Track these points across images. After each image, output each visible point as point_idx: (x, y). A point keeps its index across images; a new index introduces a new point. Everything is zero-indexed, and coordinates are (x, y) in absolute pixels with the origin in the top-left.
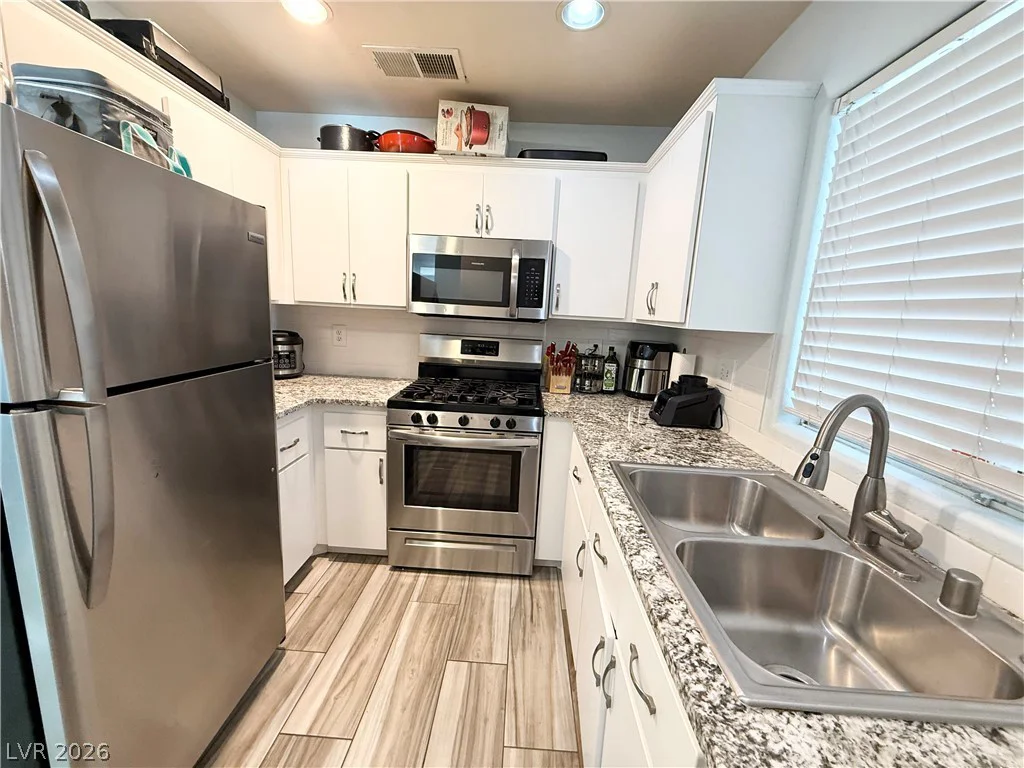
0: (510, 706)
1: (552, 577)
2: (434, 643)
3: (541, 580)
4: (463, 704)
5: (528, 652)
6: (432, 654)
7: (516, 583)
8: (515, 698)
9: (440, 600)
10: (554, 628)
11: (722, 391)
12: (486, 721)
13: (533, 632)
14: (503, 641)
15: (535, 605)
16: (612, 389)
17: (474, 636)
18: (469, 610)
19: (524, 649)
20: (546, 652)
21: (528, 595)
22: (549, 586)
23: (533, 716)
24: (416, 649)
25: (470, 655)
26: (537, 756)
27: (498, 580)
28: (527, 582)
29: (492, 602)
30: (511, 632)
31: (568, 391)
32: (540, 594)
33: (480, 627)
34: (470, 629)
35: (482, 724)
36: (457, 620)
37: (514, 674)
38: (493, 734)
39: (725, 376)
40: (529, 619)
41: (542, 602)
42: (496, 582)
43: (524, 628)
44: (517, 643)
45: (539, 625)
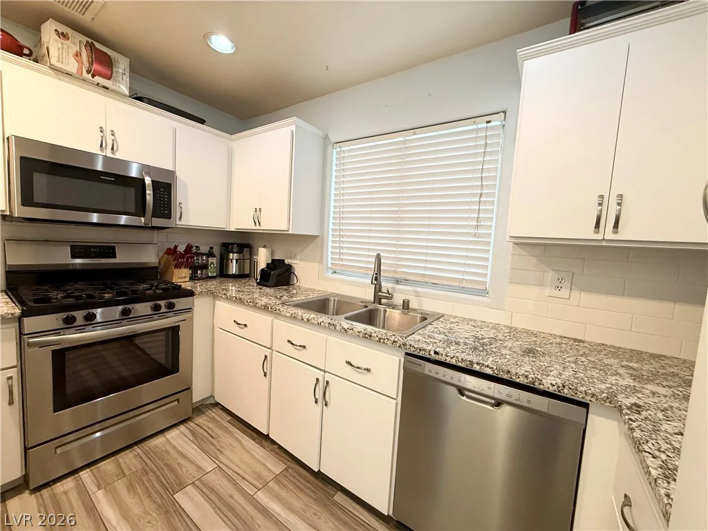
0: (238, 480)
1: (204, 410)
2: (150, 496)
3: (198, 416)
4: (209, 503)
5: (227, 452)
6: (155, 502)
7: (182, 428)
8: (239, 475)
9: (124, 474)
10: (231, 432)
11: (293, 265)
12: (231, 496)
13: (219, 441)
14: (204, 459)
15: (207, 429)
16: (215, 274)
17: (179, 470)
18: (160, 462)
19: (221, 452)
20: (235, 444)
21: (198, 428)
22: (208, 416)
23: (255, 473)
24: (136, 510)
25: (188, 480)
26: (271, 484)
27: (165, 434)
28: (189, 422)
29: (174, 447)
30: (205, 452)
31: (187, 279)
32: (206, 423)
33: (178, 464)
34: (172, 470)
35: (230, 499)
36: (155, 473)
37: (227, 466)
38: (242, 498)
39: (294, 258)
40: (210, 438)
41: (211, 425)
42: (165, 436)
43: (212, 444)
44: (213, 452)
45: (220, 437)
